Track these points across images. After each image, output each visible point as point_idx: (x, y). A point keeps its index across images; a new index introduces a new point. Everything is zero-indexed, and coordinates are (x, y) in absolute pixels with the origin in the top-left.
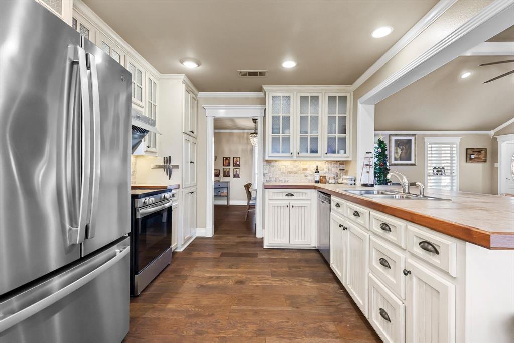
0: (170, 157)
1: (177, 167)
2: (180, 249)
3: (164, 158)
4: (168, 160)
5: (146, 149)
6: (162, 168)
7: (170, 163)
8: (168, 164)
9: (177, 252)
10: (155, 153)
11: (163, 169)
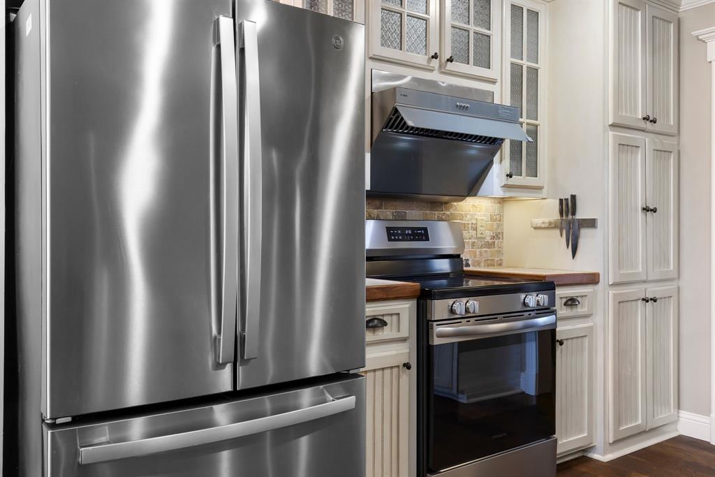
0: (573, 197)
1: (591, 223)
2: (604, 454)
3: (561, 201)
4: (568, 206)
5: (504, 181)
6: (555, 227)
7: (574, 213)
8: (570, 217)
9: (591, 459)
10: (540, 188)
11: (558, 232)
